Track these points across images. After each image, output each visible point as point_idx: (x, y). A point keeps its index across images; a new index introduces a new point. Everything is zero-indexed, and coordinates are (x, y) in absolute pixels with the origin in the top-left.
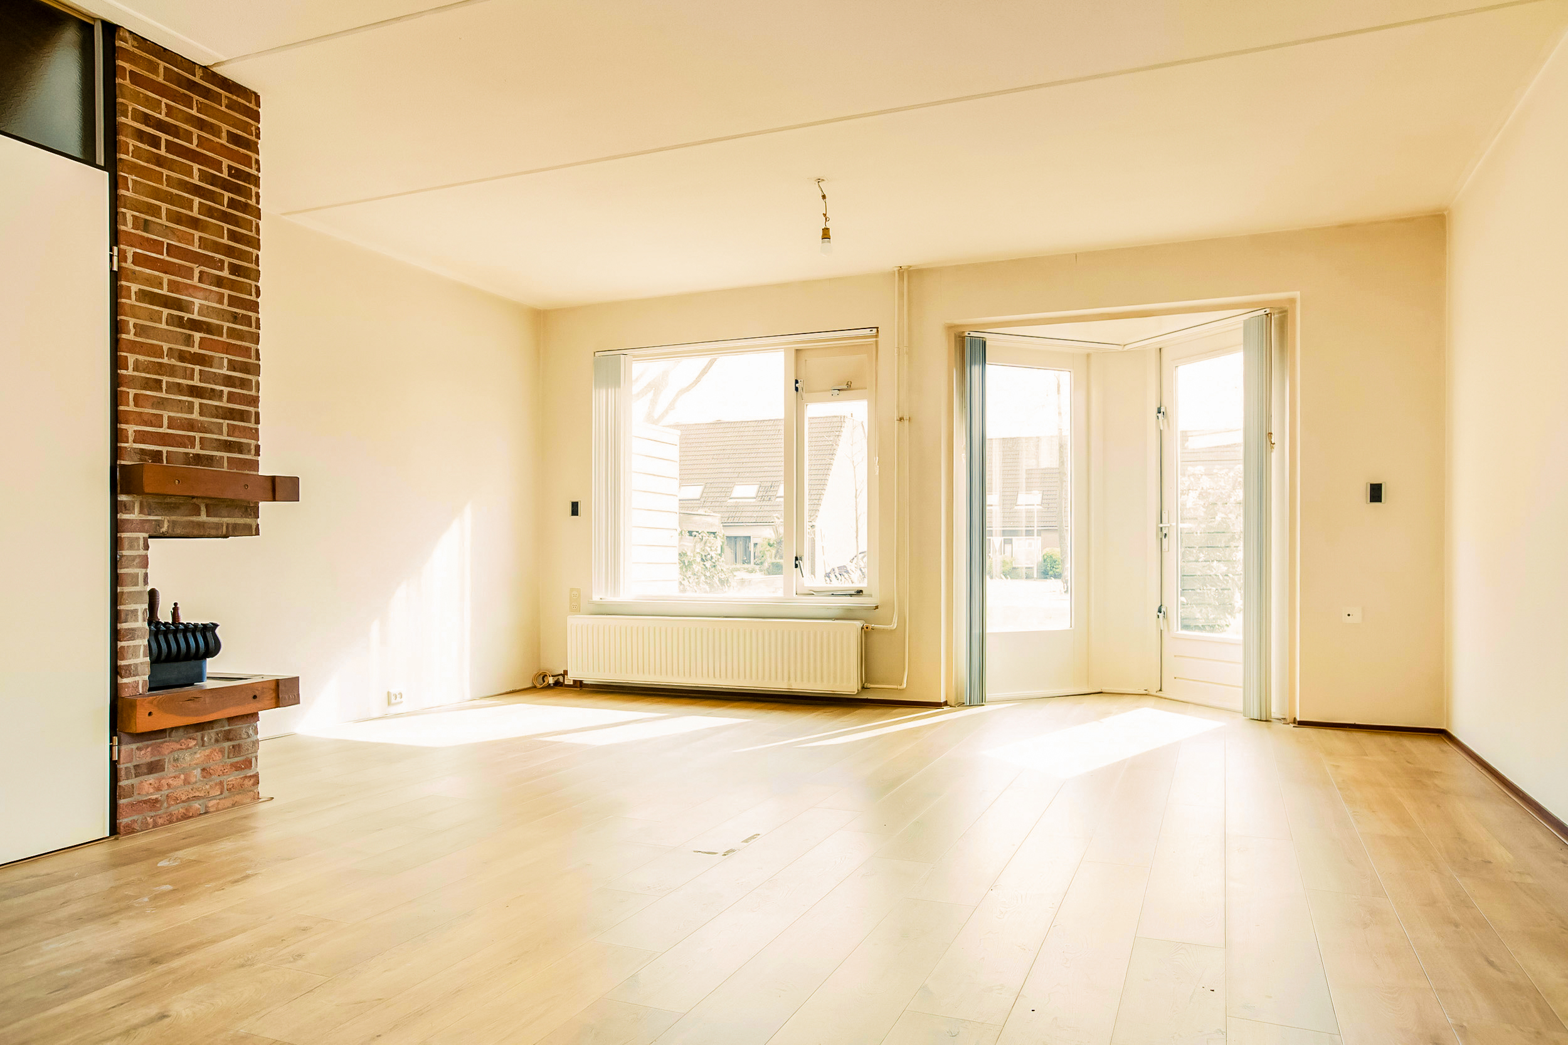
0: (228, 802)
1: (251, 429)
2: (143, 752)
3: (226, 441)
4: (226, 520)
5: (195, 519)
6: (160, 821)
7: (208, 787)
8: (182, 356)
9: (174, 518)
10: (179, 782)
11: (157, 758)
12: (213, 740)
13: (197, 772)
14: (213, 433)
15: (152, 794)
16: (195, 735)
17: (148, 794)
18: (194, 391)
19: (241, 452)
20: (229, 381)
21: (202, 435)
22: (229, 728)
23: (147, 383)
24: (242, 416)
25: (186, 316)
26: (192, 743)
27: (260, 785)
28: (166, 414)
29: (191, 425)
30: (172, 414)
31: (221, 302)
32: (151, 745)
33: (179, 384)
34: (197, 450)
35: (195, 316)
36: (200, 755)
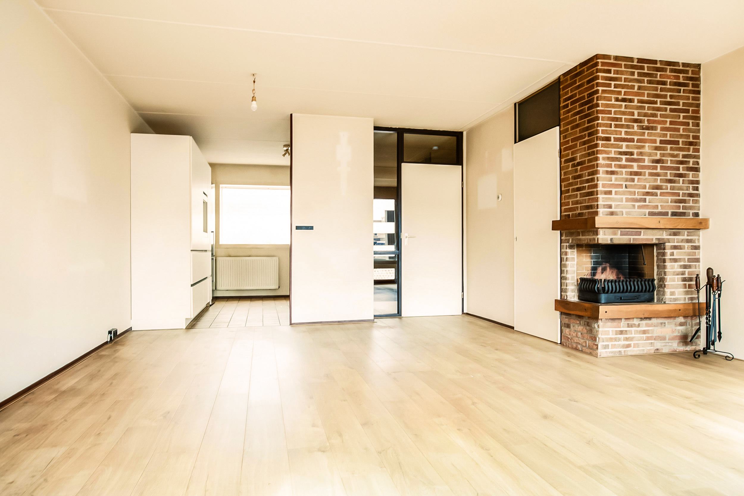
0: (588, 351)
1: (595, 198)
2: (566, 319)
3: (587, 205)
4: (587, 237)
5: (578, 237)
6: (570, 346)
7: (582, 341)
8: (575, 178)
9: (573, 237)
10: (574, 335)
11: (569, 323)
12: (583, 324)
13: (579, 334)
14: (583, 203)
15: (568, 335)
16: (579, 319)
17: (567, 335)
18: (578, 189)
19: (592, 209)
20: (588, 181)
21: (580, 205)
22: (588, 321)
23: (566, 191)
24: (591, 194)
25: (576, 162)
26: (578, 322)
27: (598, 349)
28: (571, 200)
29: (577, 202)
30: (572, 200)
31: (585, 151)
32: (567, 318)
33: (574, 188)
34: (579, 211)
35: (578, 160)
36: (580, 328)
